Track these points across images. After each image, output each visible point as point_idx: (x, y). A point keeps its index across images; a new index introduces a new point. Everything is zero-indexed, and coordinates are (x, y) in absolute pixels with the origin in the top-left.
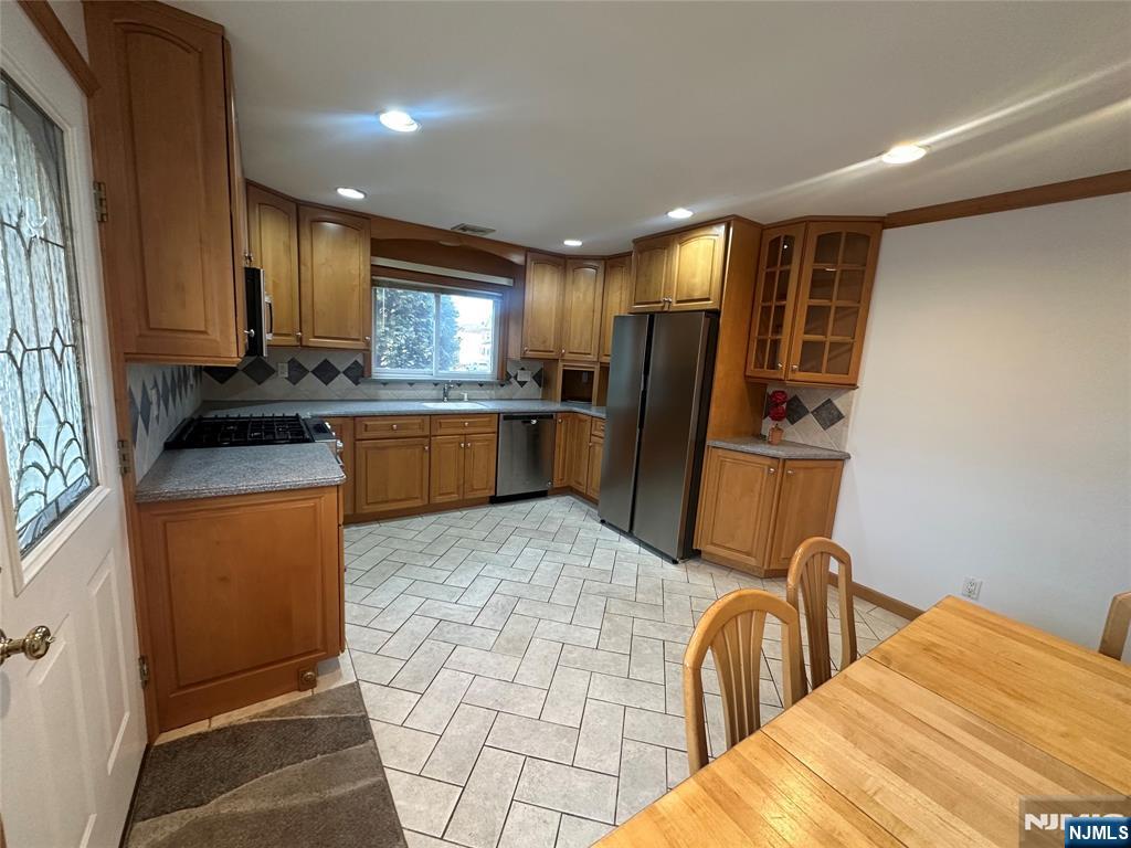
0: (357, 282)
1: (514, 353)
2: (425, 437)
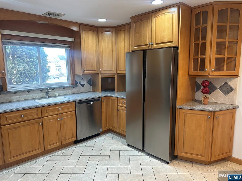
1: (78, 71)
2: (39, 118)
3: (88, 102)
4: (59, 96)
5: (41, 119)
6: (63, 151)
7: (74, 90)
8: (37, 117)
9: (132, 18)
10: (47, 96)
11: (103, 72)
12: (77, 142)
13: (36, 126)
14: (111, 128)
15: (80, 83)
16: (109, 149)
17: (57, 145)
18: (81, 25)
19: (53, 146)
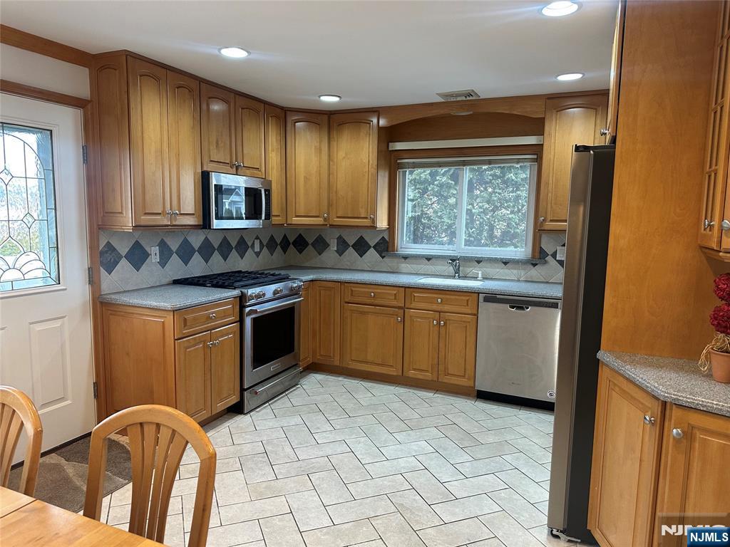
0: (366, 169)
3: (513, 302)
4: (485, 278)
7: (534, 272)
8: (395, 303)
10: (457, 274)
15: (554, 255)
17: (428, 376)
18: (549, 100)
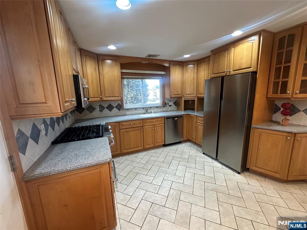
0: (117, 78)
1: (167, 96)
2: (141, 127)
3: (173, 118)
4: (154, 112)
5: (142, 128)
6: (155, 150)
7: (164, 109)
9: (212, 51)
10: (146, 112)
11: (185, 95)
12: (165, 145)
13: (139, 131)
14: (190, 139)
15: (168, 104)
16: (188, 154)
17: (152, 145)
18: (171, 62)
19: (149, 146)
